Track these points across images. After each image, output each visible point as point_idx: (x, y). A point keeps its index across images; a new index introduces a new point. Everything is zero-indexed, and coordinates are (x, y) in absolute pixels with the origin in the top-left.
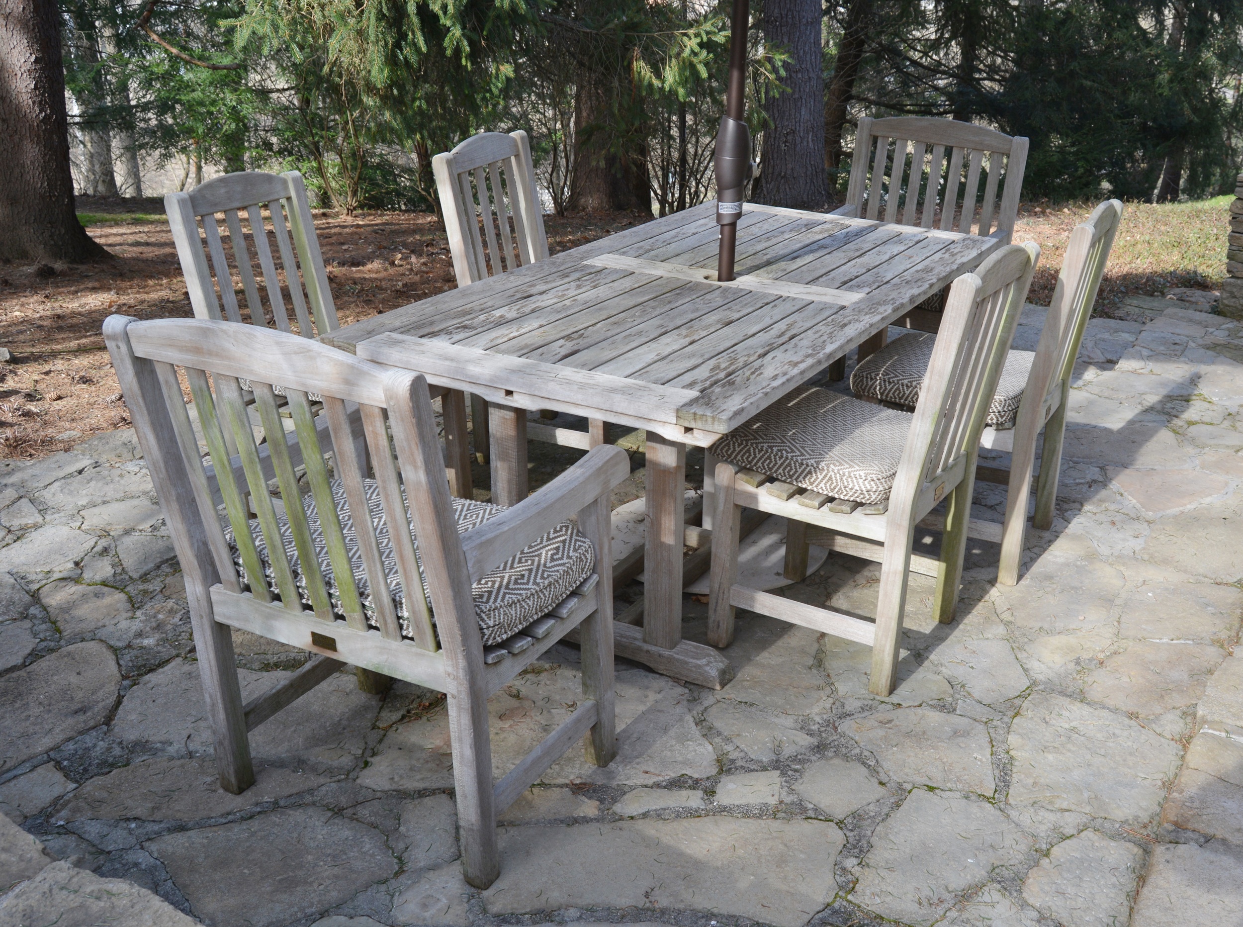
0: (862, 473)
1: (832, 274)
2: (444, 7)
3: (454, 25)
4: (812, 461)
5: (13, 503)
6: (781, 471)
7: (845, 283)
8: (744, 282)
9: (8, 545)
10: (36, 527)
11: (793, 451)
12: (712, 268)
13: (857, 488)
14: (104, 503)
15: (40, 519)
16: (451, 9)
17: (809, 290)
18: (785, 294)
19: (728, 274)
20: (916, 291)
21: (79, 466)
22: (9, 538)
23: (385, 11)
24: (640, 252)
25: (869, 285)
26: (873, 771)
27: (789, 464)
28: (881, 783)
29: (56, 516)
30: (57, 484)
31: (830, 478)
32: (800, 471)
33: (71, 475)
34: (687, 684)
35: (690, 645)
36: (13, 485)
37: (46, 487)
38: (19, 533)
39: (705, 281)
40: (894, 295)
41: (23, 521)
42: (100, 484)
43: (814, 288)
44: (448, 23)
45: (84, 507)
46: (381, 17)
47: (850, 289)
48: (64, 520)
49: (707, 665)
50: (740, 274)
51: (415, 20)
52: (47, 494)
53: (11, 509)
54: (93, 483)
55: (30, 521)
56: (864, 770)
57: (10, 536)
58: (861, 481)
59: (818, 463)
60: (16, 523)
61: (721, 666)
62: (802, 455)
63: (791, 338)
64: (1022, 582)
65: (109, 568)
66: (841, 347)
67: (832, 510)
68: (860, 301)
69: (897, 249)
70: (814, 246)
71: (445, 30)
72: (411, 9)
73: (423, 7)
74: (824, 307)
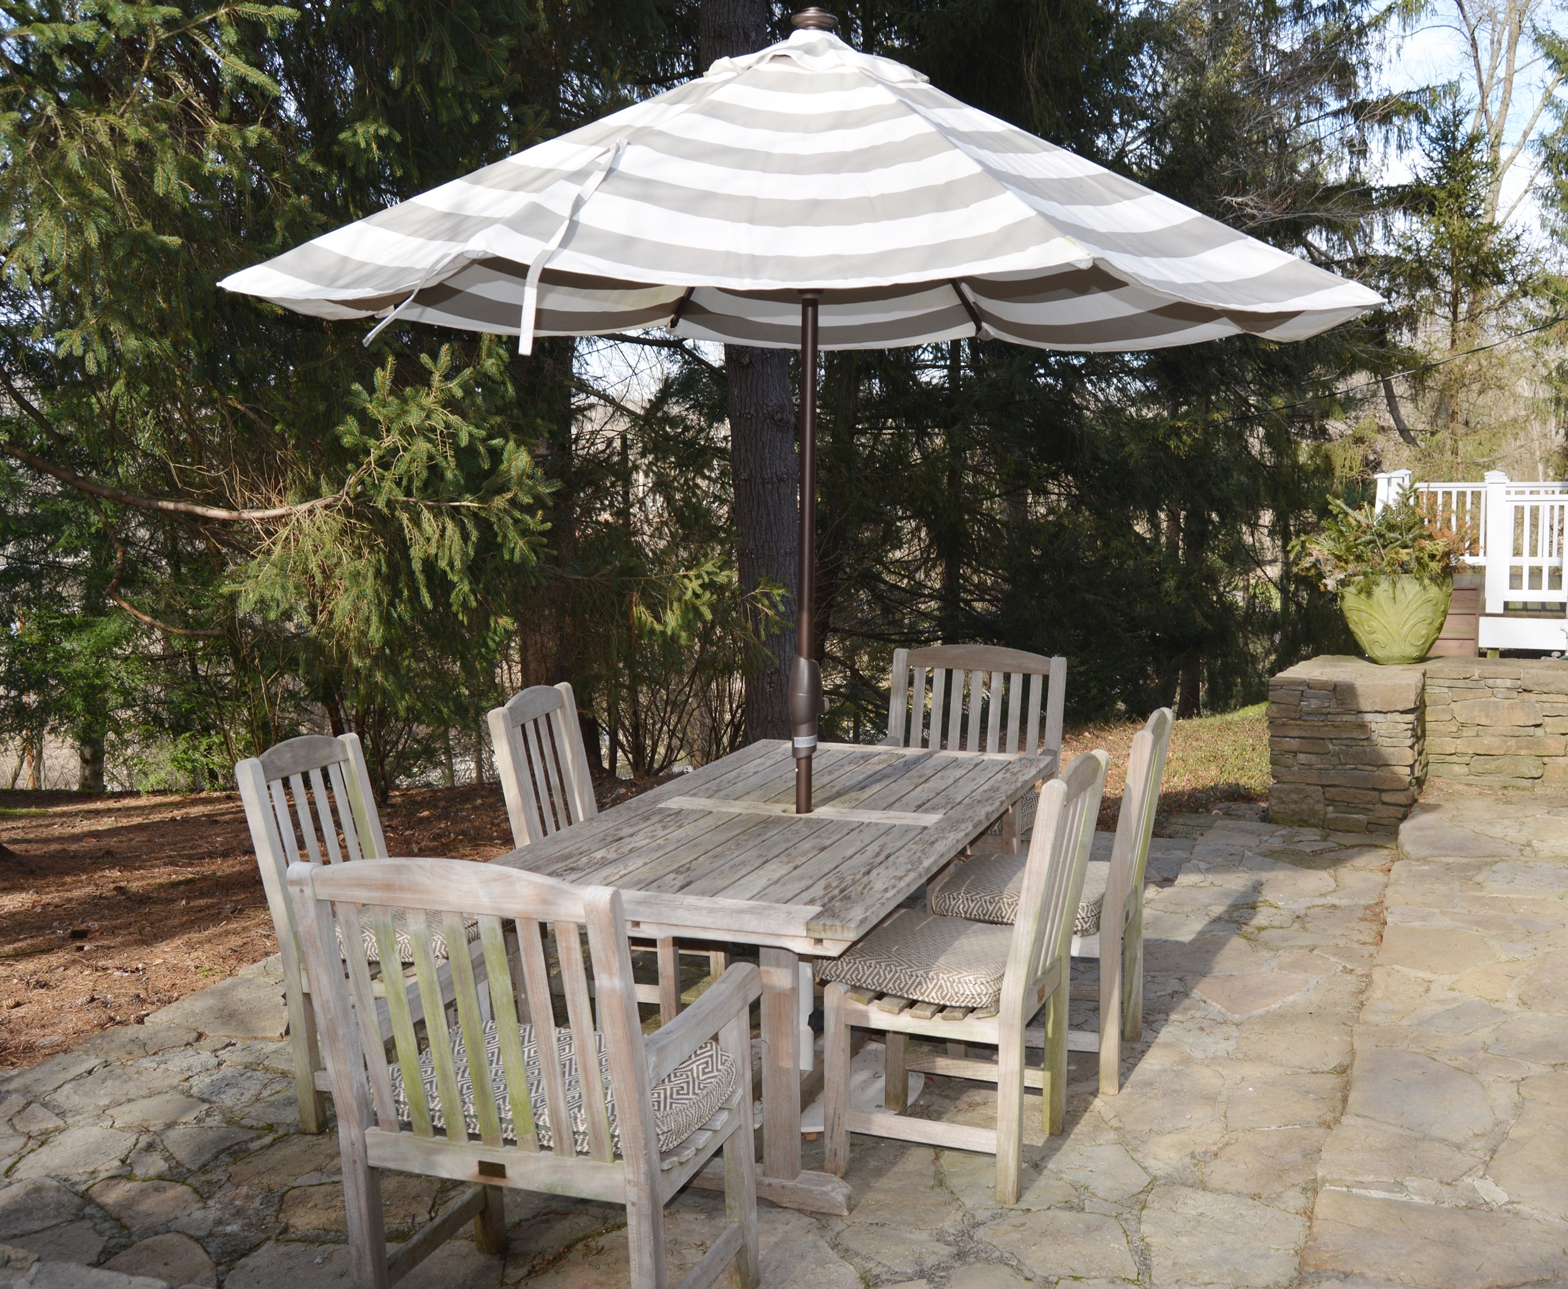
0: (971, 978)
1: (905, 799)
2: (451, 564)
3: (461, 580)
4: (921, 972)
5: (24, 1108)
7: (919, 807)
8: (822, 812)
9: (32, 1150)
10: (59, 1130)
12: (789, 804)
13: (967, 993)
14: (129, 1101)
15: (61, 1123)
16: (458, 564)
17: (888, 815)
18: (866, 821)
19: (805, 804)
20: (989, 809)
21: (88, 1066)
22: (32, 1144)
23: (384, 569)
24: (709, 793)
25: (944, 807)
26: (1018, 1270)
28: (1027, 1279)
29: (79, 1118)
30: (67, 1087)
31: (941, 986)
33: (80, 1076)
35: (811, 1174)
36: (16, 1091)
37: (55, 1090)
38: (43, 1138)
39: (784, 814)
40: (970, 813)
41: (43, 1126)
42: (118, 1083)
43: (891, 813)
44: (455, 579)
45: (108, 1107)
46: (378, 573)
47: (926, 811)
48: (90, 1120)
50: (817, 806)
51: (420, 577)
52: (60, 1097)
53: (24, 1115)
54: (109, 1083)
55: (50, 1126)
56: (1007, 1269)
57: (31, 1142)
58: (970, 986)
59: (927, 973)
60: (35, 1129)
61: (846, 1191)
63: (887, 857)
64: (1123, 1091)
65: (162, 1163)
66: (935, 862)
67: (944, 1018)
68: (940, 821)
69: (959, 773)
70: (878, 776)
71: (453, 585)
72: (417, 566)
73: (429, 564)
74: (908, 829)
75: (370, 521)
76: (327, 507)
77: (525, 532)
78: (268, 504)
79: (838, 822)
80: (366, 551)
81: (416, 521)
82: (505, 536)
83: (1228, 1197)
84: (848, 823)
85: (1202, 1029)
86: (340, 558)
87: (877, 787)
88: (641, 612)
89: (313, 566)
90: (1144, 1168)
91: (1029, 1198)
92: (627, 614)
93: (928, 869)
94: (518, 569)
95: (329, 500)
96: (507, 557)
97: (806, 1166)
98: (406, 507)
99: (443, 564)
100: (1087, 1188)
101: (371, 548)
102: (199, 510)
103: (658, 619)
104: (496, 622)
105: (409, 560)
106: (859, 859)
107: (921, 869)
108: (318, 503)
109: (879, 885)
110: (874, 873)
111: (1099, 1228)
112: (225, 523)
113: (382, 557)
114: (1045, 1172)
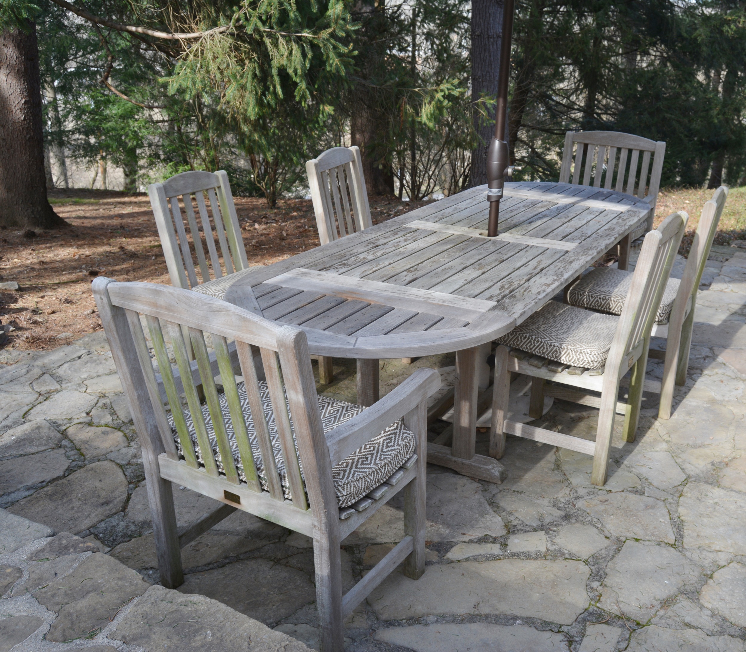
0: (588, 350)
1: (555, 232)
2: (295, 71)
3: (301, 81)
4: (557, 344)
5: (40, 377)
6: (537, 350)
7: (564, 237)
8: (504, 237)
9: (40, 403)
10: (57, 391)
11: (545, 338)
12: (483, 229)
13: (585, 359)
14: (98, 376)
15: (58, 387)
16: (299, 71)
17: (544, 242)
18: (531, 244)
19: (494, 231)
20: (608, 242)
21: (79, 354)
22: (41, 399)
23: (258, 73)
24: (437, 219)
25: (579, 239)
26: (601, 531)
27: (543, 346)
28: (606, 537)
29: (69, 384)
30: (66, 365)
31: (569, 354)
32: (549, 350)
33: (74, 360)
34: (480, 481)
35: (480, 457)
36: (38, 366)
37: (59, 367)
38: (47, 395)
39: (480, 236)
40: (595, 244)
41: (49, 388)
42: (93, 365)
43: (546, 240)
44: (298, 80)
45: (86, 379)
46: (255, 76)
47: (568, 241)
48: (74, 387)
49: (493, 469)
50: (501, 233)
51: (277, 78)
52: (61, 372)
53: (39, 381)
54: (89, 364)
55: (53, 388)
56: (594, 529)
57: (41, 397)
58: (588, 355)
59: (561, 345)
60: (44, 389)
61: (500, 469)
62: (551, 340)
63: (542, 270)
64: (672, 417)
65: (109, 416)
66: (572, 275)
67: (569, 373)
68: (577, 247)
69: (590, 217)
70: (540, 216)
71: (296, 84)
72: (274, 72)
73: (283, 72)
74: (556, 252)
75: (250, 43)
76: (221, 33)
77: (340, 55)
78: (191, 30)
79: (513, 244)
80: (247, 61)
81: (276, 44)
82: (328, 57)
83: (733, 494)
84: (518, 245)
85: (722, 381)
86: (228, 66)
87: (539, 222)
89: (213, 67)
90: (683, 469)
91: (612, 484)
93: (567, 280)
94: (336, 77)
95: (222, 29)
96: (328, 69)
97: (478, 452)
98: (270, 35)
99: (290, 71)
100: (647, 479)
101: (250, 60)
102: (150, 32)
104: (324, 109)
105: (270, 67)
106: (524, 270)
107: (562, 280)
108: (217, 30)
109: (534, 290)
110: (533, 280)
111: (653, 507)
112: (165, 40)
113: (256, 65)
114: (623, 466)
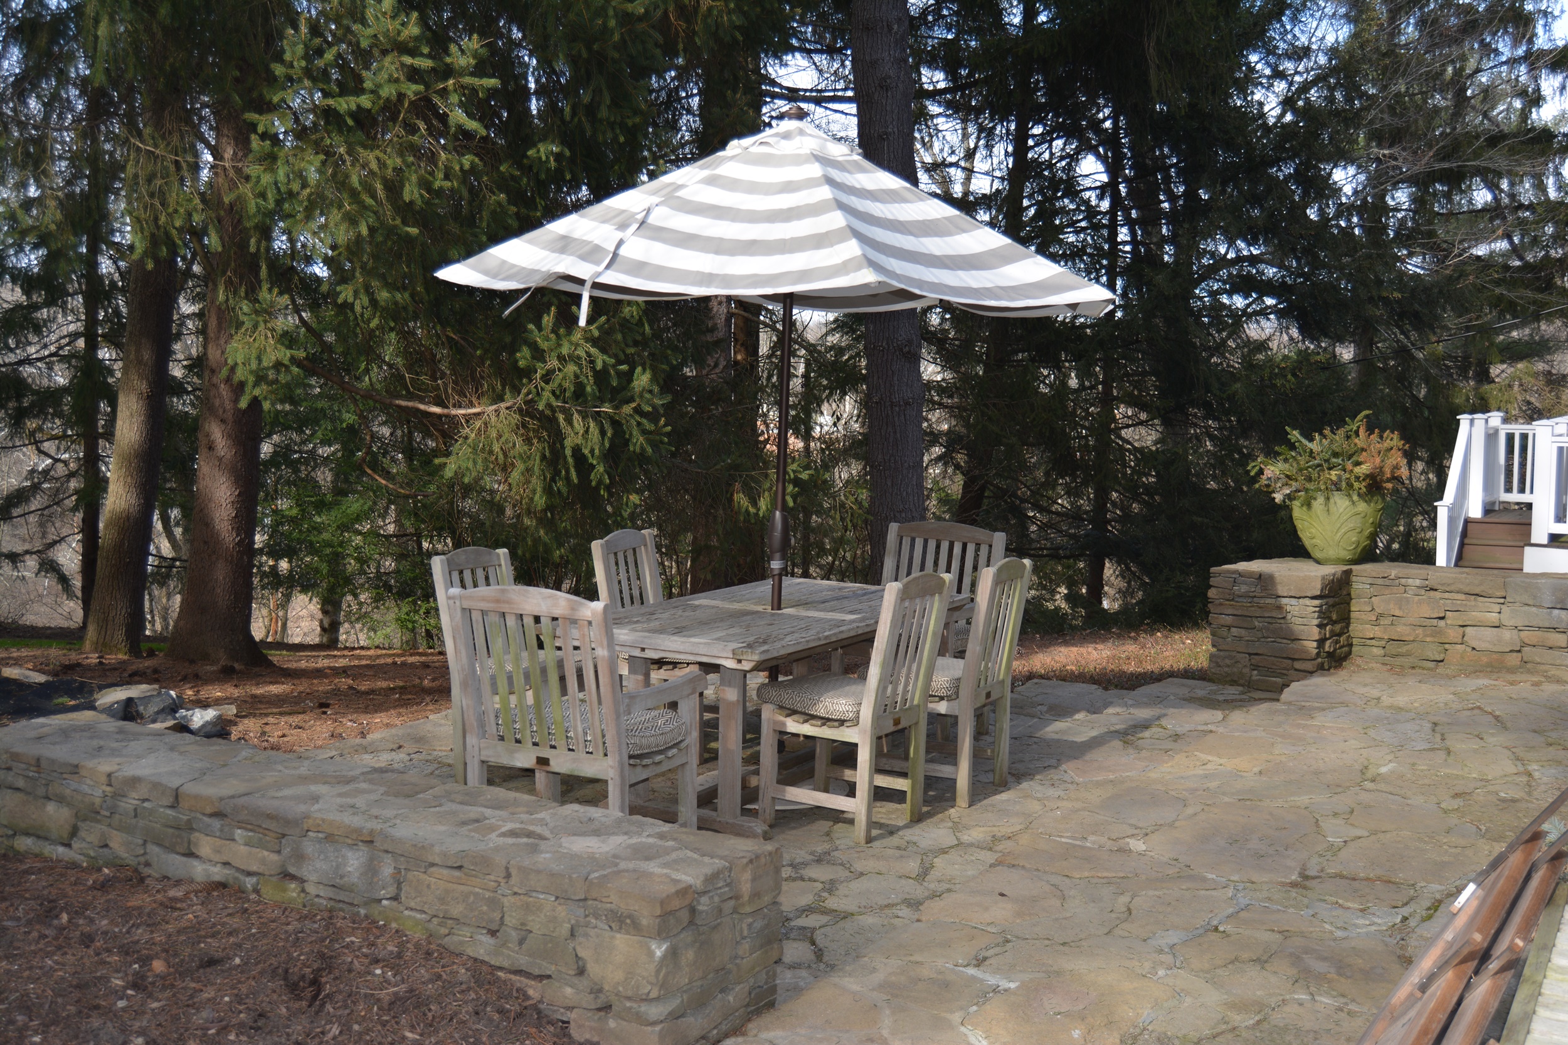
2: (592, 451)
3: (598, 464)
16: (597, 452)
23: (547, 454)
44: (595, 462)
46: (543, 457)
51: (570, 460)
71: (593, 467)
72: (568, 452)
73: (577, 451)
75: (539, 420)
76: (507, 408)
77: (644, 432)
78: (472, 405)
80: (535, 441)
81: (570, 421)
82: (631, 434)
86: (514, 444)
88: (741, 499)
89: (496, 448)
92: (730, 500)
94: (642, 457)
95: (508, 404)
96: (631, 449)
98: (564, 411)
99: (586, 451)
101: (539, 439)
102: (422, 407)
103: (754, 503)
104: (628, 498)
105: (563, 447)
108: (503, 405)
112: (440, 416)
113: (546, 445)
